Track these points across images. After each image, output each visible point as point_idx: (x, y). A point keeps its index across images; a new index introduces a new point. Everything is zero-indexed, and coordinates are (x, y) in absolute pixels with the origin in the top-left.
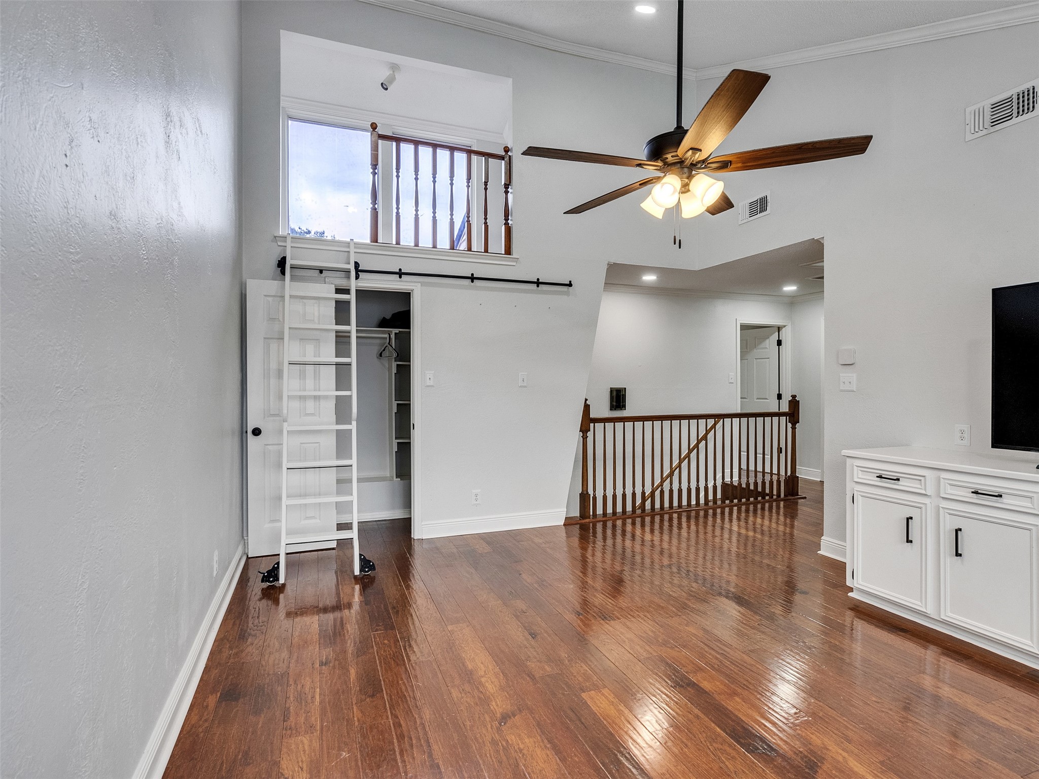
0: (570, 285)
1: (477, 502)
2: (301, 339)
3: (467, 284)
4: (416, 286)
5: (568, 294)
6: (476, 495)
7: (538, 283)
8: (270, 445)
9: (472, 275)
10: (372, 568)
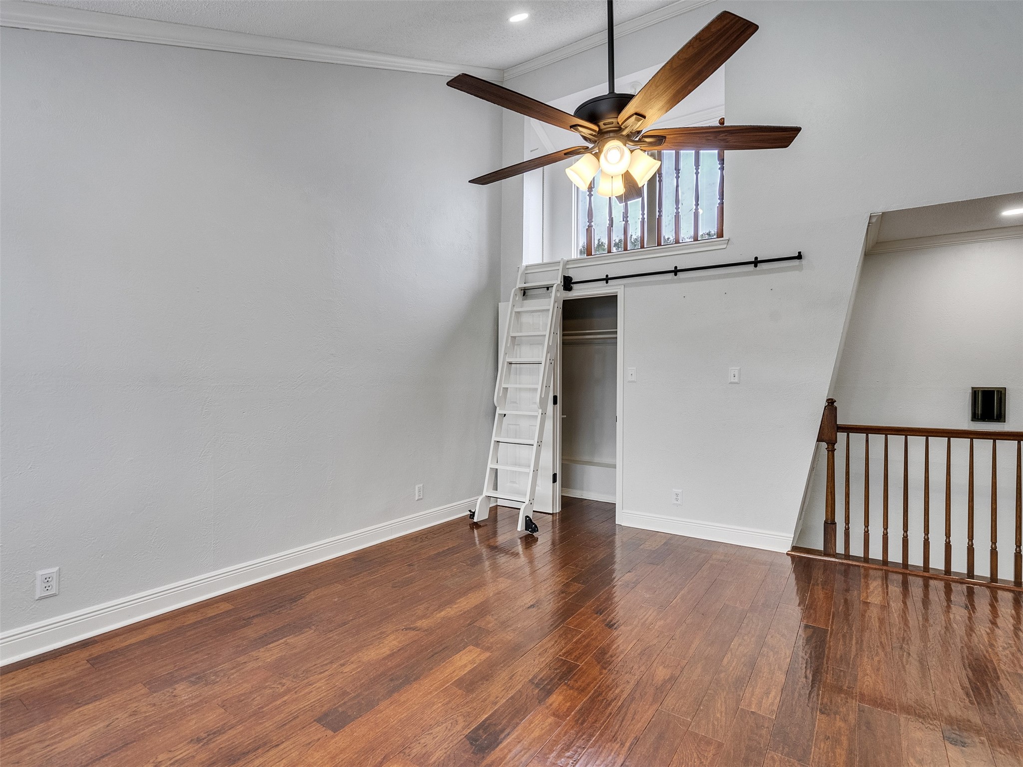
0: (799, 257)
1: (677, 502)
2: (531, 344)
3: (670, 278)
4: (620, 288)
5: (800, 268)
6: (677, 495)
7: (756, 262)
8: (510, 424)
9: (676, 267)
10: (535, 529)
